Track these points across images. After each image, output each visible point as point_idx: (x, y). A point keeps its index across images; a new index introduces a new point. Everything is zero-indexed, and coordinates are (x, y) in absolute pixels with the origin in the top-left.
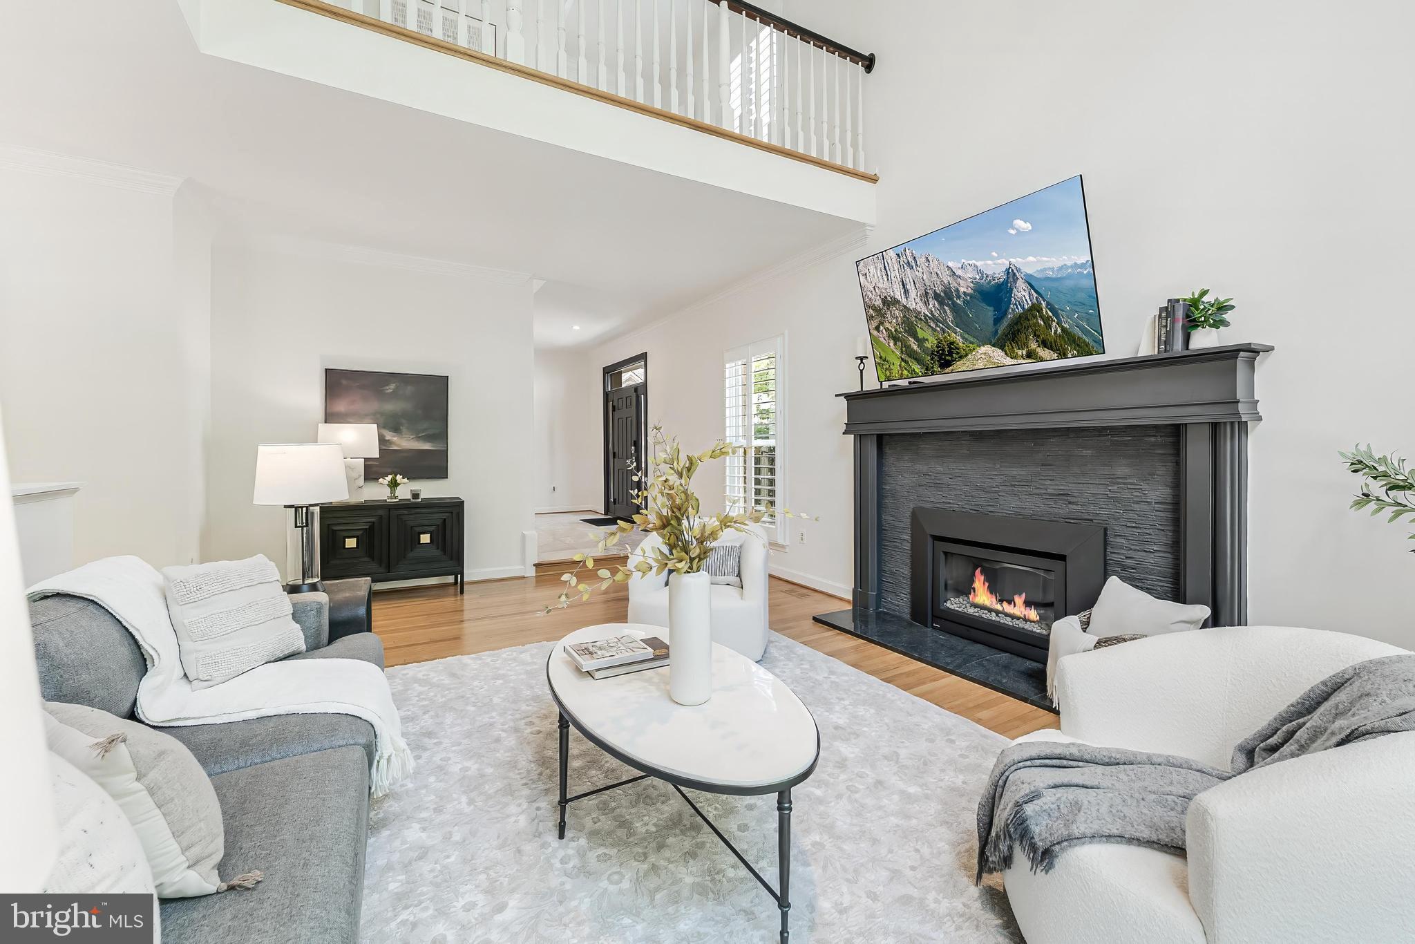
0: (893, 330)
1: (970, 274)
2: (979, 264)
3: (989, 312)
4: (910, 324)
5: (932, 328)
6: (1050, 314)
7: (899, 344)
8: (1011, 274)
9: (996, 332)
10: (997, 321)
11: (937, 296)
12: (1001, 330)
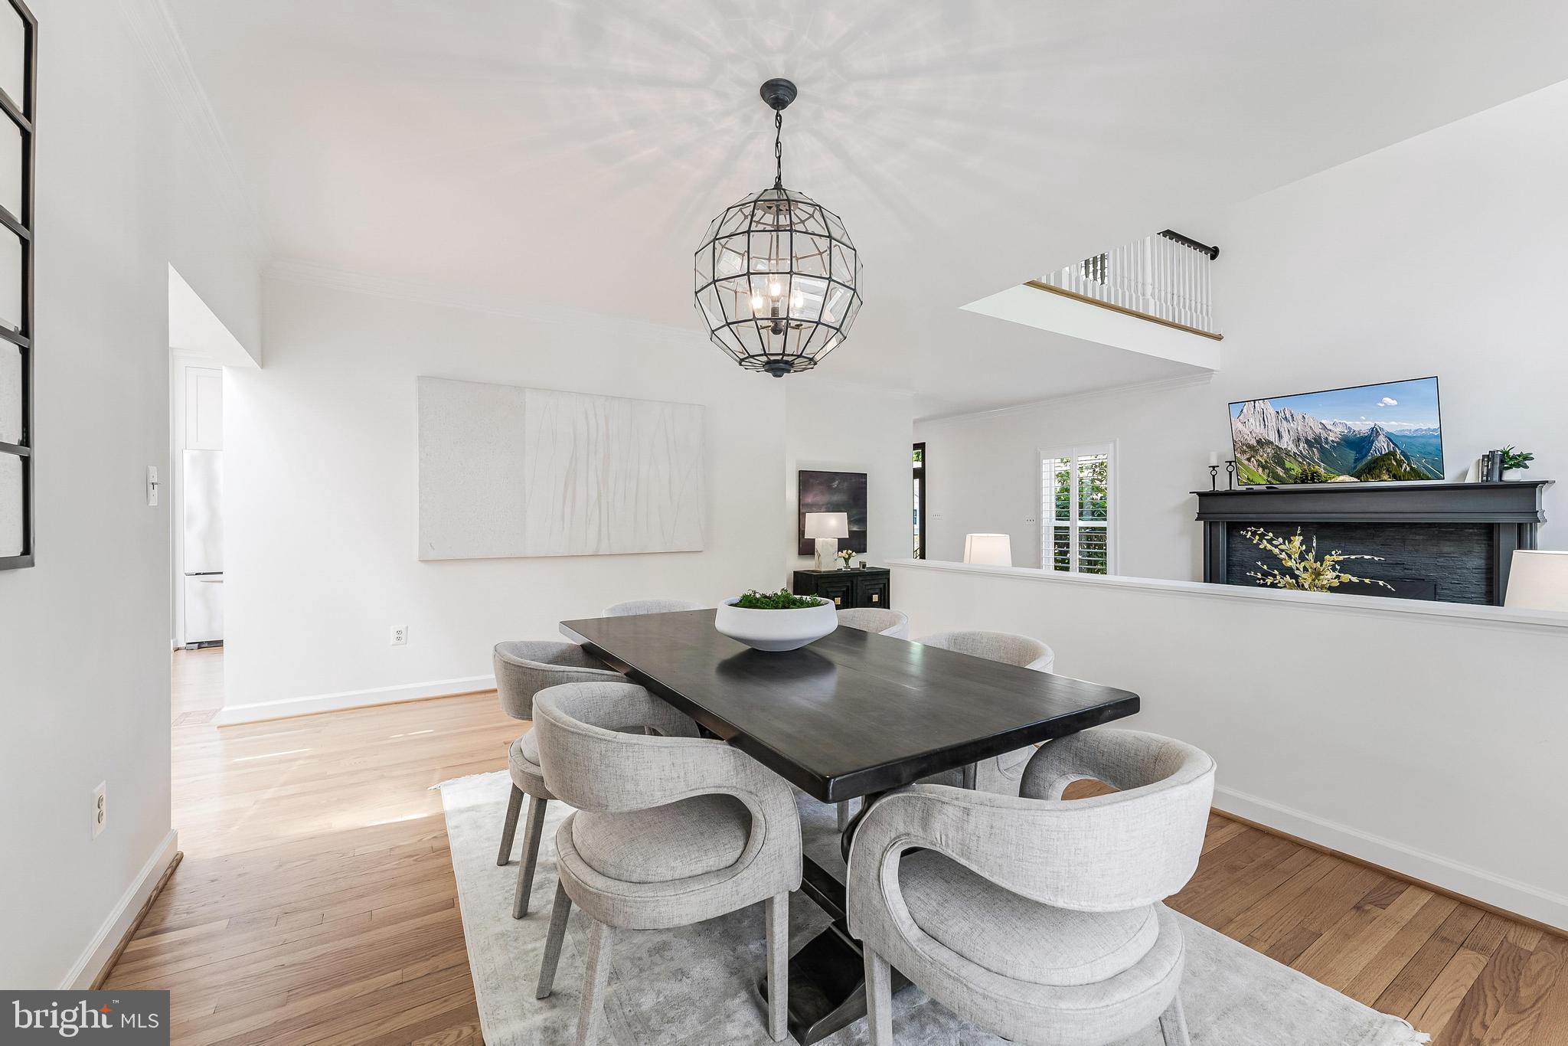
0: (1263, 461)
1: (1339, 429)
2: (1348, 423)
3: (1352, 455)
4: (1279, 457)
5: (1300, 462)
6: (1403, 458)
7: (1267, 471)
8: (1375, 432)
9: (1355, 467)
10: (1357, 460)
11: (1307, 441)
12: (1360, 466)
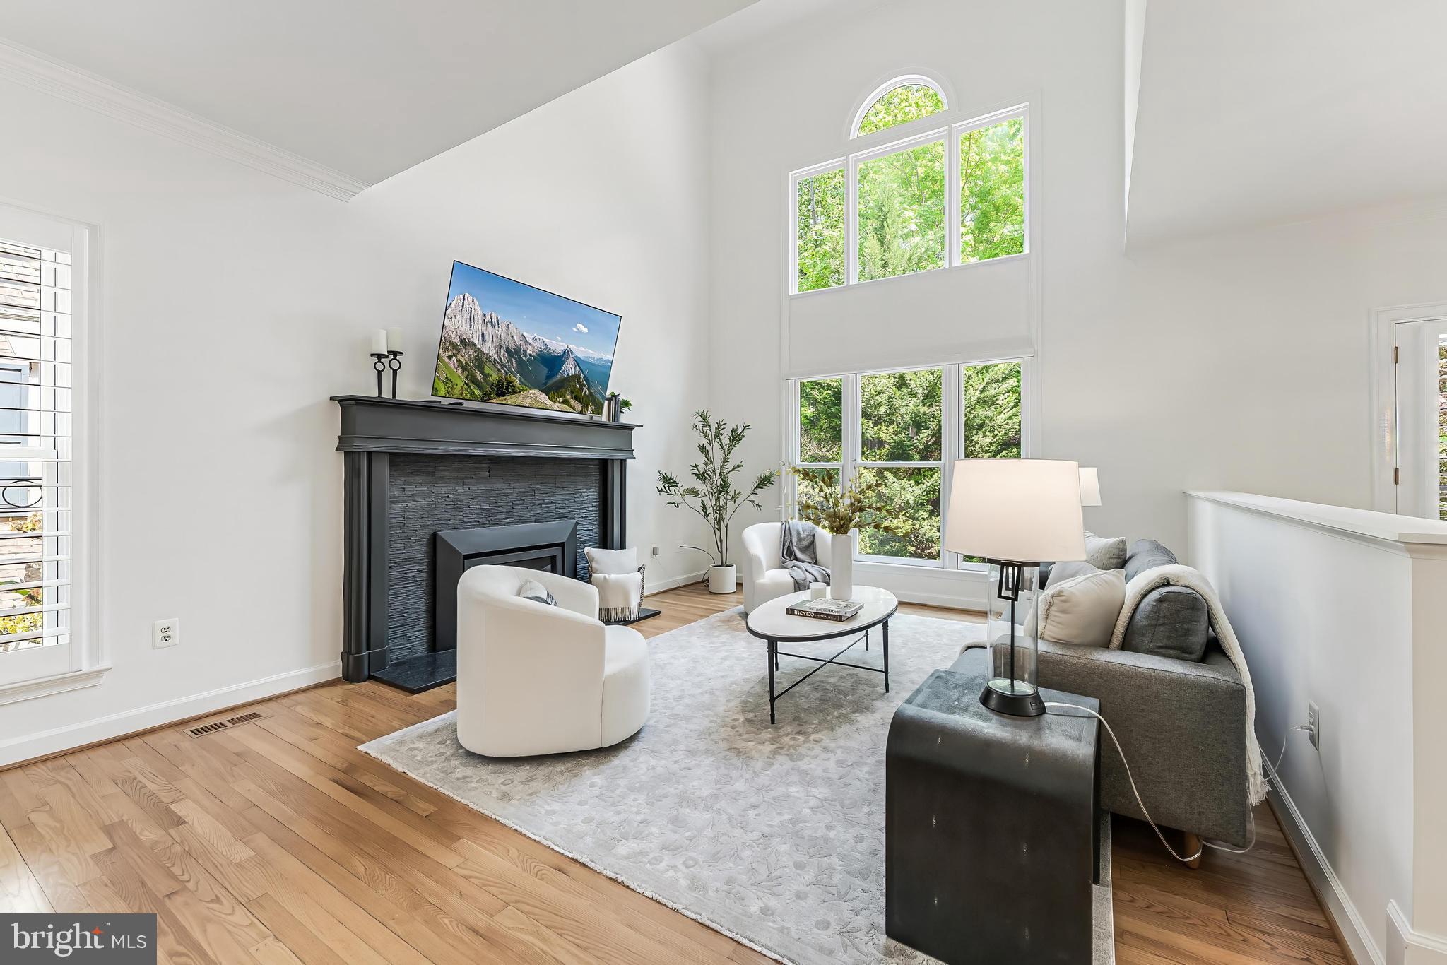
0: (464, 362)
1: (537, 344)
2: (546, 341)
3: (544, 371)
4: (480, 360)
5: (499, 370)
6: (585, 382)
7: (466, 373)
8: (566, 353)
9: (546, 384)
10: (548, 378)
11: (508, 350)
12: (550, 383)
